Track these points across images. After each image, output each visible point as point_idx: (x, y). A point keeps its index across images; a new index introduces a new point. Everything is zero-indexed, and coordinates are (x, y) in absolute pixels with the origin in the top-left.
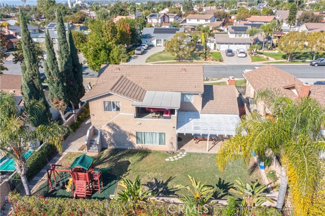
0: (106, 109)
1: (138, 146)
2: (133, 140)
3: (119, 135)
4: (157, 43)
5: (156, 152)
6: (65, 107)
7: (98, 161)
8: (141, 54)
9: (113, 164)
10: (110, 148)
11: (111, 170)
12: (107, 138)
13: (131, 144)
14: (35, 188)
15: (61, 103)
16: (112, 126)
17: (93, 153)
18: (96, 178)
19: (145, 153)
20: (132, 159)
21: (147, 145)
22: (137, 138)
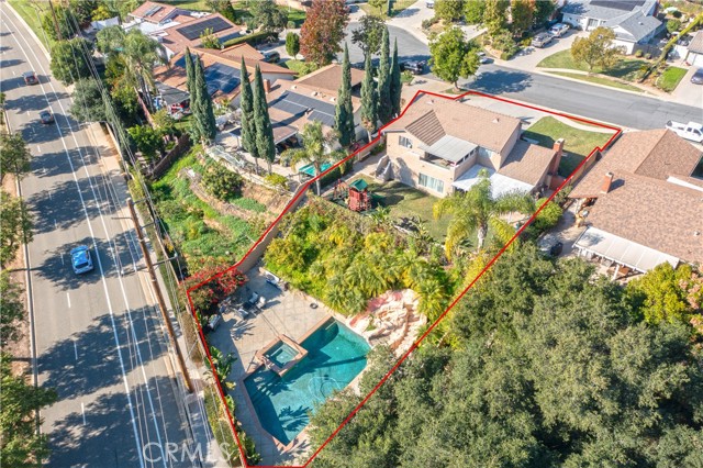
0: (400, 143)
1: (419, 186)
2: (416, 179)
3: (405, 172)
4: (589, 24)
5: (433, 197)
6: (373, 128)
7: (380, 188)
8: (542, 47)
9: (389, 195)
10: (396, 180)
11: (385, 198)
12: (395, 171)
13: (414, 183)
14: (326, 194)
15: (370, 124)
16: (400, 161)
17: (379, 180)
18: (366, 200)
19: (423, 194)
20: (407, 196)
21: (428, 188)
22: (420, 178)
